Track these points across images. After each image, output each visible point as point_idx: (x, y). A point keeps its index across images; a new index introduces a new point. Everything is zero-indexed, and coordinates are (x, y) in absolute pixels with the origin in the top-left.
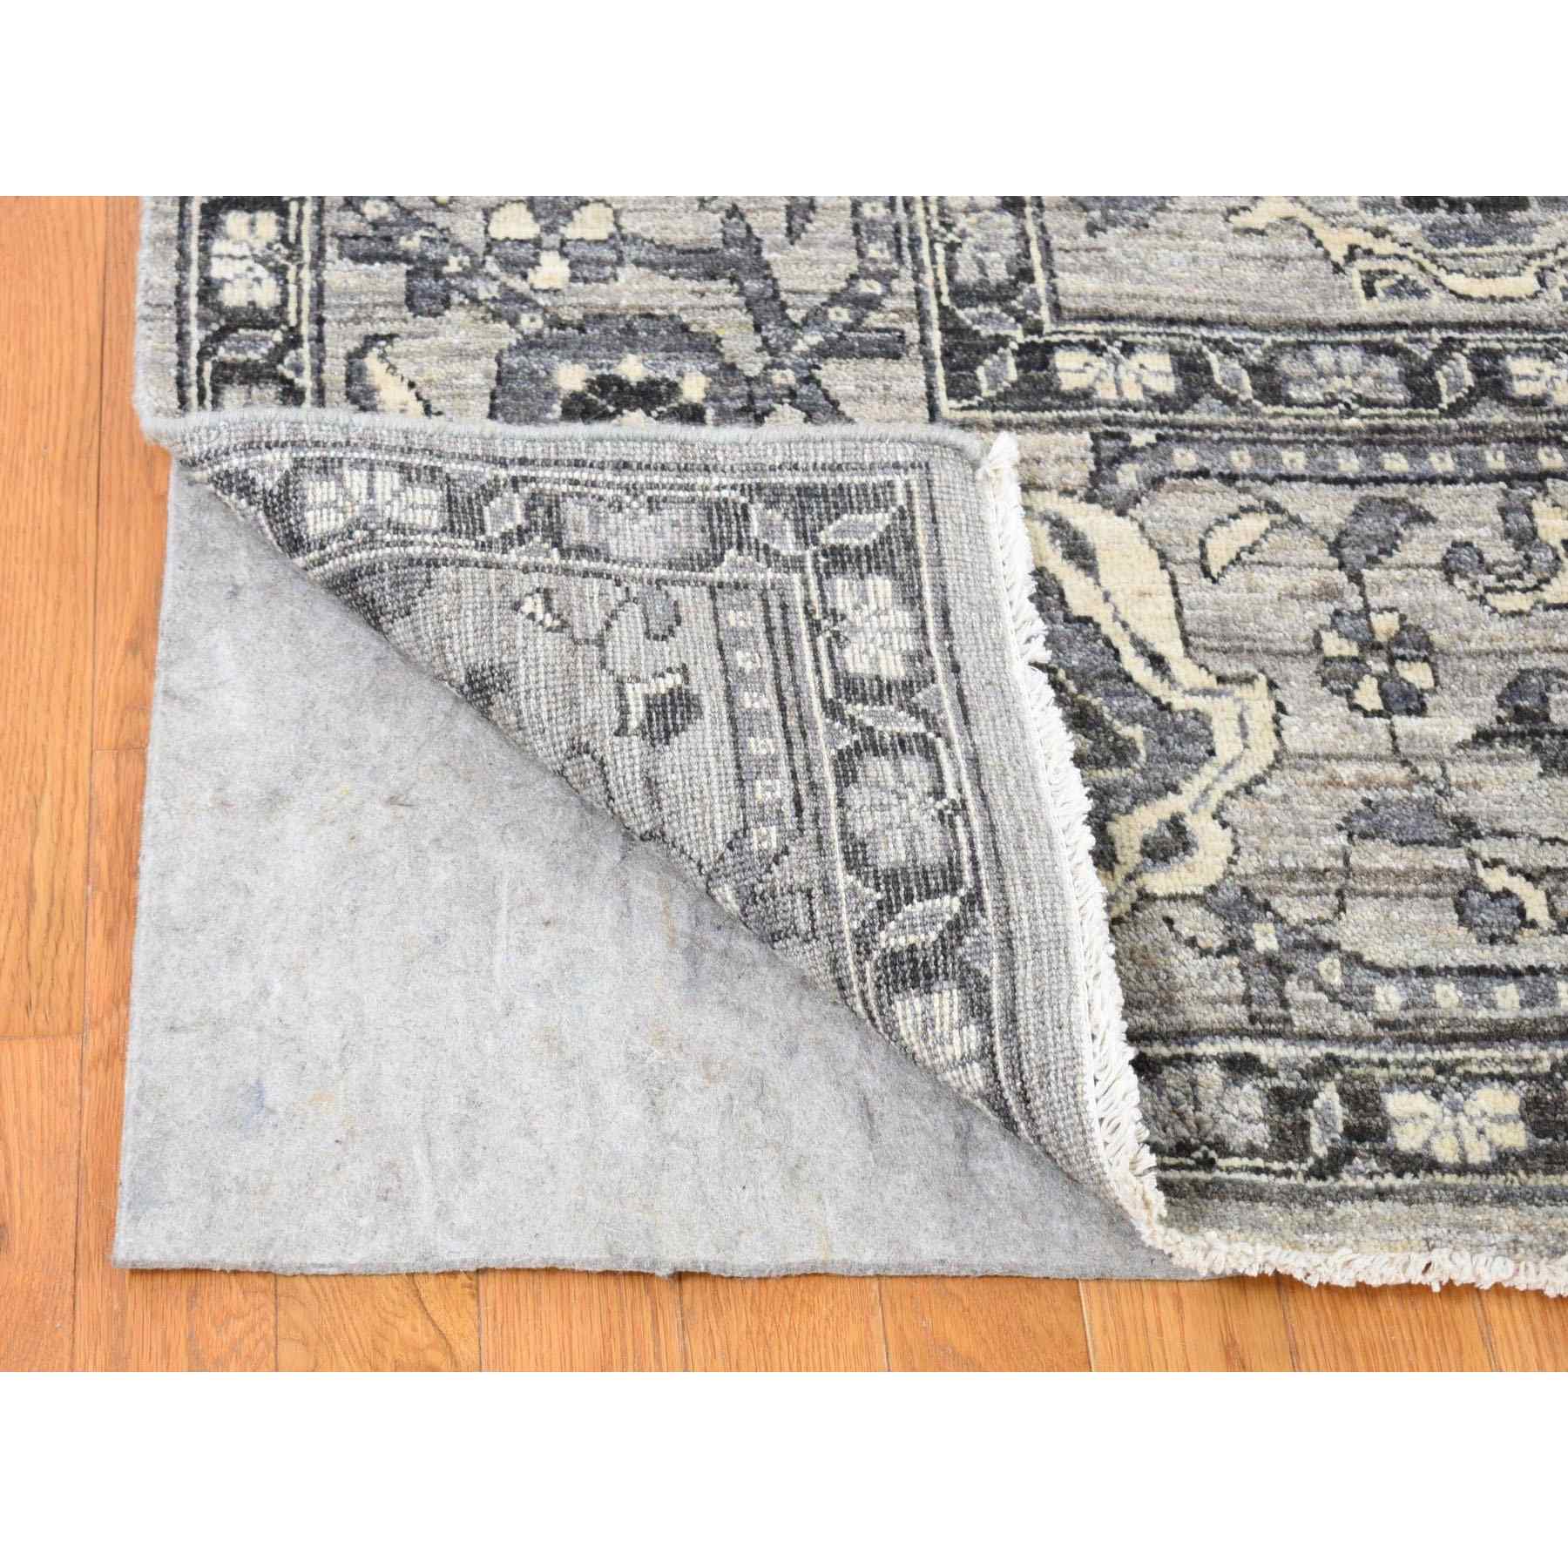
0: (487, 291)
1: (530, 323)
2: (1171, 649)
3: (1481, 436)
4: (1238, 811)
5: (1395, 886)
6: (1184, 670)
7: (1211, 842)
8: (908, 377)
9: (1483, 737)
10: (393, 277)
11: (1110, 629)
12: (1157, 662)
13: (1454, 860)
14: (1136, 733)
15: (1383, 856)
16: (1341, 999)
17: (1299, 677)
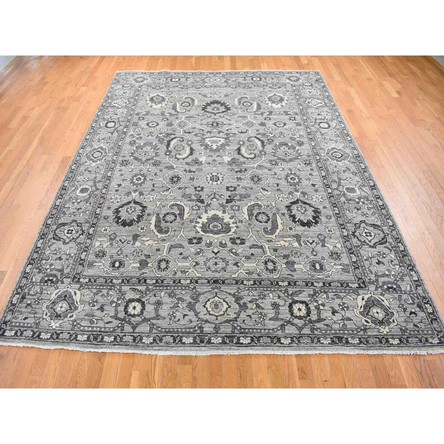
0: (44, 272)
1: (45, 274)
2: (78, 302)
3: (109, 285)
4: (78, 314)
5: (85, 320)
6: (79, 303)
7: (75, 316)
8: (69, 280)
9: (98, 309)
10: (38, 270)
11: (75, 300)
12: (77, 303)
13: (91, 318)
14: (73, 308)
15: (87, 317)
16: (78, 328)
17: (87, 304)
